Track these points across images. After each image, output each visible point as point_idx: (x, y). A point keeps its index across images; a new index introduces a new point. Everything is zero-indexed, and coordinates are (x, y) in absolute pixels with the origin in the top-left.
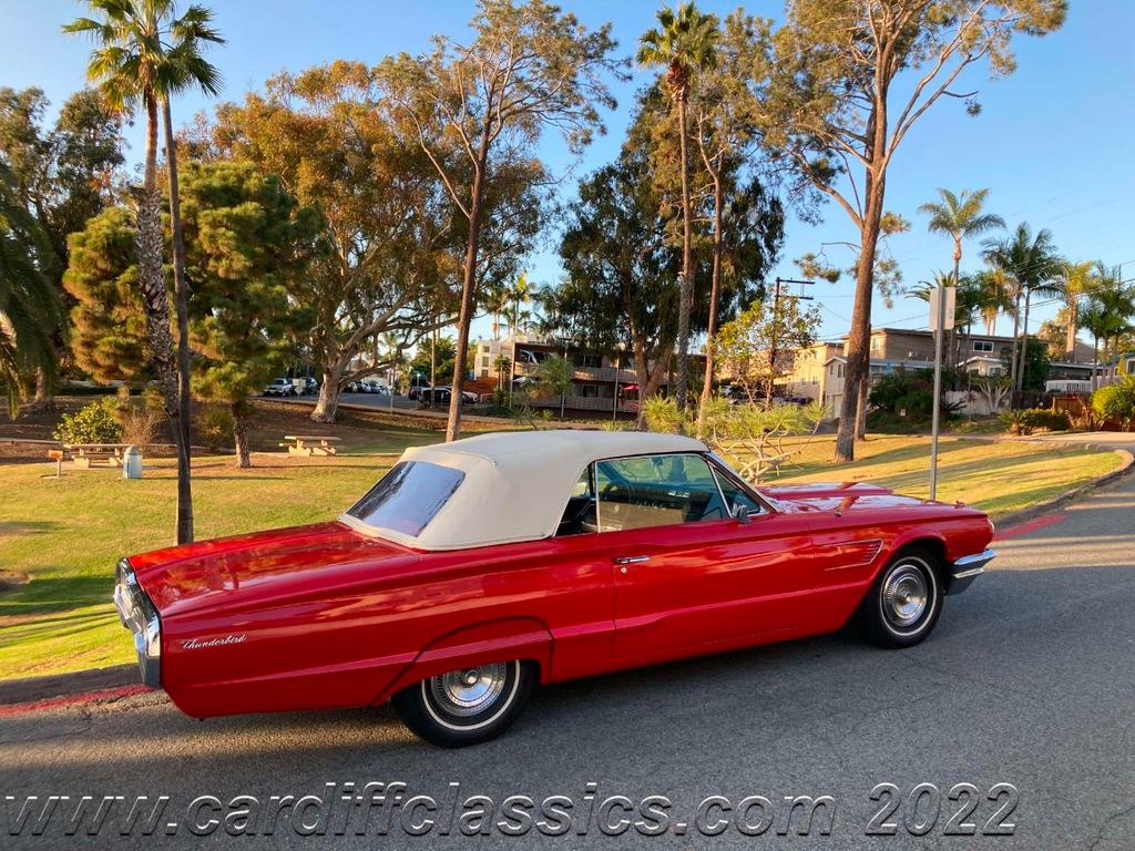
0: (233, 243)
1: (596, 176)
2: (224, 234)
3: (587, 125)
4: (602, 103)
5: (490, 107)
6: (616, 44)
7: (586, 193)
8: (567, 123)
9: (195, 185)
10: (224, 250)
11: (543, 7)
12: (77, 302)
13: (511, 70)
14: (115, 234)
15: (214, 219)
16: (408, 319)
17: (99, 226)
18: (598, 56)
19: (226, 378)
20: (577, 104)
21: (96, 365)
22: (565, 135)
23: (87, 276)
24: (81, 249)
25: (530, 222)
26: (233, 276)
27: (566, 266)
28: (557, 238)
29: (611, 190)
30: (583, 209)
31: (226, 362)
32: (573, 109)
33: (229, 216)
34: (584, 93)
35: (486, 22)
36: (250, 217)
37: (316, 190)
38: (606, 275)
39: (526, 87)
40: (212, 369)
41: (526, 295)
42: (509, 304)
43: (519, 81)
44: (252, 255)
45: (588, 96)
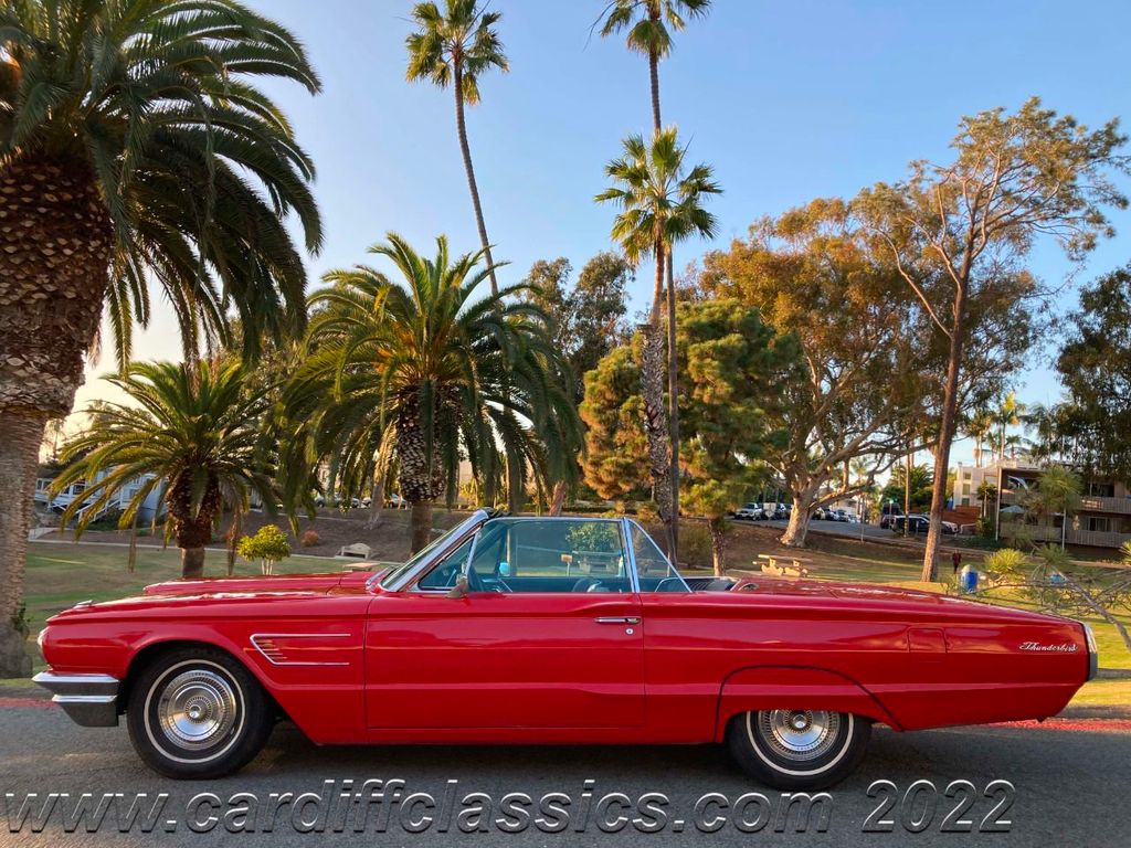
0: (717, 371)
1: (1102, 282)
2: (710, 364)
3: (1090, 229)
4: (1108, 203)
5: (974, 224)
6: (1125, 139)
7: (1088, 300)
8: (1065, 230)
9: (685, 323)
10: (709, 378)
11: (1035, 114)
12: (588, 428)
13: (998, 183)
14: (620, 369)
15: (702, 352)
16: (882, 443)
17: (607, 364)
18: (1103, 154)
19: (707, 495)
20: (1076, 209)
21: (600, 481)
22: (1061, 242)
23: (598, 405)
24: (593, 384)
25: (1019, 337)
26: (716, 402)
27: (1067, 382)
28: (1053, 352)
29: (1122, 296)
30: (1087, 319)
31: (709, 479)
32: (1072, 214)
33: (714, 348)
34: (1085, 196)
35: (969, 140)
36: (733, 347)
37: (792, 321)
38: (1118, 390)
39: (1014, 198)
40: (696, 486)
41: (1014, 418)
42: (994, 429)
43: (1007, 194)
44: (734, 383)
45: (1092, 198)
